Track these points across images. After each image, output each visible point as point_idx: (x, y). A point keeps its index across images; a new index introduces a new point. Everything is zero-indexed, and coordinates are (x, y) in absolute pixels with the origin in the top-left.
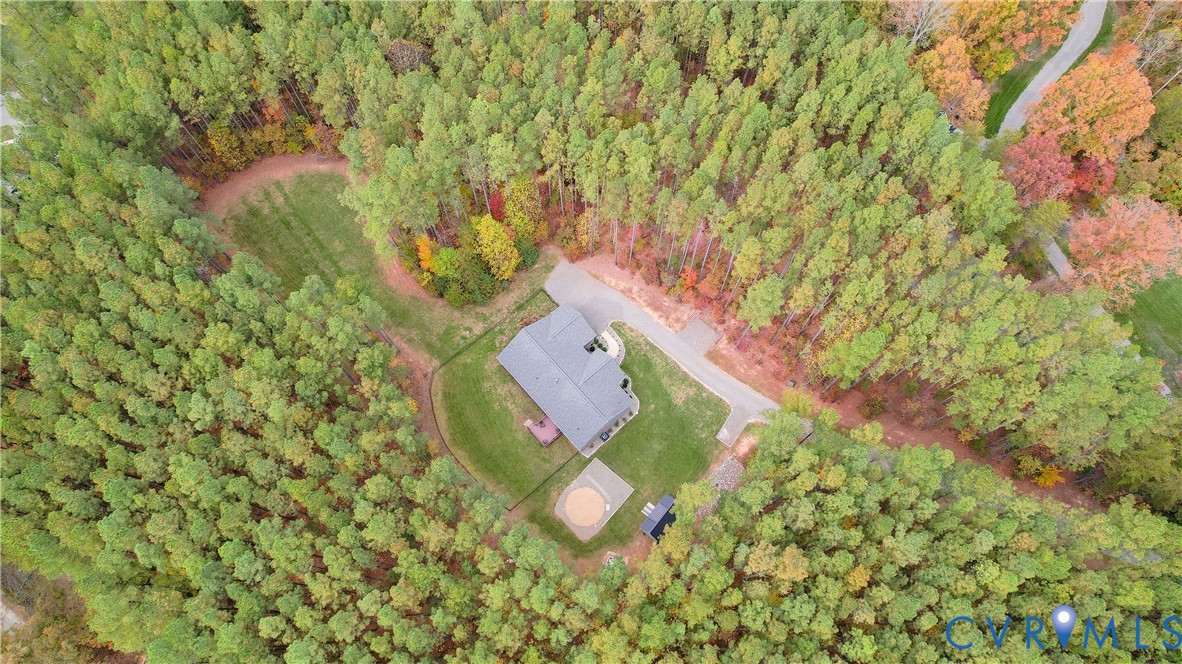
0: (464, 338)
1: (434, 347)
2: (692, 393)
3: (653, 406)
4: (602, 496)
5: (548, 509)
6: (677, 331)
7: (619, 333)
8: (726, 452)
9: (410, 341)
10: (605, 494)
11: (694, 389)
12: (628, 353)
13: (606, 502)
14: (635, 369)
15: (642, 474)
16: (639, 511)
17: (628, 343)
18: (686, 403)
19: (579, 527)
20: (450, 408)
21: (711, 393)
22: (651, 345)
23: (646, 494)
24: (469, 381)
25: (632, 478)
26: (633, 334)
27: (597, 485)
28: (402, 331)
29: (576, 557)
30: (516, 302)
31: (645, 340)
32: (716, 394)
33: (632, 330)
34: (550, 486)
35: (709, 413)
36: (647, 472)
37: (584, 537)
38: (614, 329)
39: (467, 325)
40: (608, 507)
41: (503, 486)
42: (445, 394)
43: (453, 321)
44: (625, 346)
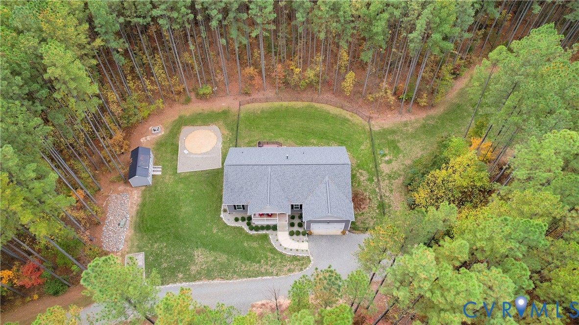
0: (384, 155)
1: (390, 134)
2: (193, 268)
3: (215, 231)
4: (195, 154)
5: (221, 123)
6: (253, 306)
7: (295, 258)
8: (127, 250)
9: (406, 125)
10: (194, 156)
11: (193, 272)
12: (273, 250)
13: (190, 153)
14: (255, 245)
15: (181, 185)
16: (163, 166)
17: (282, 258)
18: (191, 257)
19: (194, 131)
20: (335, 117)
21: (175, 282)
22: (262, 274)
23: (167, 177)
24: (347, 138)
25: (186, 179)
26: (285, 269)
27: (205, 156)
28: (417, 125)
29: (181, 117)
30: (390, 206)
31: (271, 274)
32: (170, 285)
33: (290, 271)
34: (232, 134)
35: (165, 265)
36: (179, 189)
37: (185, 130)
38: (303, 258)
39: (394, 163)
40: (186, 152)
41: (259, 112)
42: (349, 120)
43: (404, 157)
44: (281, 254)
